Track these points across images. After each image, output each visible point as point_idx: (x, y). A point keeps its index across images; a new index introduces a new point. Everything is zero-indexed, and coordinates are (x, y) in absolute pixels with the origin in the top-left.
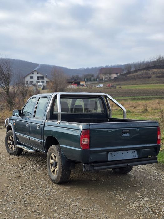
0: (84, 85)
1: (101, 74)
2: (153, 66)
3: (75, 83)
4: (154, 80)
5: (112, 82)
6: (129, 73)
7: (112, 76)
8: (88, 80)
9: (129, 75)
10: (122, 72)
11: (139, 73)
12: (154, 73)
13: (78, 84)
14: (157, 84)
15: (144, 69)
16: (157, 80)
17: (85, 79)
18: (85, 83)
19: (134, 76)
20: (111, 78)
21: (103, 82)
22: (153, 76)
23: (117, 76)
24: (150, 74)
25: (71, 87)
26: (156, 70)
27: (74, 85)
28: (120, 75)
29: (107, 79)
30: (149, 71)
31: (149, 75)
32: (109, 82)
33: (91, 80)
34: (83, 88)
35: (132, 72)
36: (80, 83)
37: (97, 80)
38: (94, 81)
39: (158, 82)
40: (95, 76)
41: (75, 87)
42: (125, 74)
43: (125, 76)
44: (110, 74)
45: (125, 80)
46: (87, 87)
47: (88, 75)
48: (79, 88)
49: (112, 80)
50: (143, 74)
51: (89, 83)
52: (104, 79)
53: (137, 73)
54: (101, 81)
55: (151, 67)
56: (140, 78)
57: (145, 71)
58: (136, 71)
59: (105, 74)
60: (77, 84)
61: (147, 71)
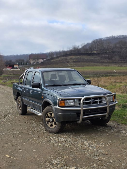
0: (18, 68)
1: (30, 59)
2: (70, 53)
3: (10, 66)
4: (72, 64)
5: (40, 65)
6: (52, 58)
7: (39, 61)
8: (20, 64)
9: (52, 61)
10: (47, 58)
11: (60, 59)
12: (71, 59)
13: (13, 67)
14: (74, 67)
15: (64, 56)
16: (73, 64)
17: (18, 63)
18: (18, 66)
19: (56, 61)
20: (38, 62)
21: (32, 66)
22: (71, 61)
23: (43, 61)
24: (68, 59)
25: (6, 70)
26: (72, 57)
27: (9, 68)
28: (45, 60)
29: (36, 63)
30: (68, 57)
31: (68, 61)
32: (37, 65)
33: (22, 64)
34: (17, 70)
35: (55, 58)
36: (14, 66)
37: (28, 64)
38: (25, 64)
39: (75, 65)
40: (25, 61)
41: (10, 70)
42: (49, 59)
43: (50, 61)
44: (38, 59)
45: (50, 64)
46: (20, 69)
47: (20, 60)
48: (14, 70)
49: (39, 64)
50: (63, 60)
51: (21, 66)
52: (33, 63)
53: (58, 58)
54: (31, 65)
55: (68, 54)
56: (61, 63)
57: (64, 57)
58: (57, 57)
59: (34, 59)
60: (11, 67)
61: (66, 57)
